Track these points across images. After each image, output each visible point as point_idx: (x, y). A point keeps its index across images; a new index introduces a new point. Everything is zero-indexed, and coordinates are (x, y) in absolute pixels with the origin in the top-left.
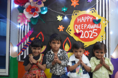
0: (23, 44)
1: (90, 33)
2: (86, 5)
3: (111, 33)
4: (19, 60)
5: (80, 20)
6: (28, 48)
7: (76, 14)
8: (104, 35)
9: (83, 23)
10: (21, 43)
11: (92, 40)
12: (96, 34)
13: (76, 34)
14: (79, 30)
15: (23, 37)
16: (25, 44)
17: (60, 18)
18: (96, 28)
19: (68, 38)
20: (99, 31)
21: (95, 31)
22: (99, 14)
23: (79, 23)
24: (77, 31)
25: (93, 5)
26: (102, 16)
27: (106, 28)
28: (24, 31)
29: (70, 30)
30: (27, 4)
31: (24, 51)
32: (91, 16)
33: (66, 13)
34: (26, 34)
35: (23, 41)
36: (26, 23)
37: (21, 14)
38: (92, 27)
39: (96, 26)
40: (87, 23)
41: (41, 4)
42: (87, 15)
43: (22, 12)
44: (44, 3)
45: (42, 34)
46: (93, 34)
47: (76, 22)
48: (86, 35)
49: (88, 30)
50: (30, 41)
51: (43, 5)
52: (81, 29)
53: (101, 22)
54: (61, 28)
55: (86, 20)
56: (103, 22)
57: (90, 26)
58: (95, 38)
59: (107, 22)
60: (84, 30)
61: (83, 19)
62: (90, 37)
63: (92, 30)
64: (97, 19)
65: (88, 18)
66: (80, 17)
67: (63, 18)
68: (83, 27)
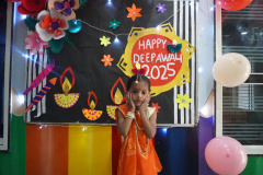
0: (34, 89)
1: (162, 70)
2: (154, 17)
3: (200, 70)
4: (29, 120)
5: (144, 46)
6: (44, 99)
7: (136, 34)
8: (188, 73)
9: (149, 50)
10: (31, 89)
11: (164, 82)
12: (172, 72)
13: (135, 71)
14: (142, 64)
15: (34, 77)
16: (40, 89)
17: (105, 41)
18: (172, 61)
19: (120, 79)
20: (177, 66)
21: (170, 67)
22: (178, 34)
23: (141, 51)
24: (138, 67)
25: (167, 18)
26: (184, 38)
27: (190, 61)
28: (37, 66)
29: (125, 64)
30: (43, 13)
31: (36, 104)
32: (164, 38)
33: (116, 31)
34: (40, 71)
35: (35, 84)
36: (41, 50)
37: (30, 33)
38: (165, 59)
39: (172, 57)
40: (157, 50)
41: (70, 13)
42: (155, 36)
43: (33, 29)
44: (76, 11)
45: (71, 71)
46: (168, 72)
47: (135, 50)
48: (155, 74)
49: (159, 64)
50: (48, 84)
51: (73, 16)
52: (146, 63)
53: (182, 50)
54: (107, 60)
55: (155, 45)
56: (185, 50)
57: (162, 57)
58: (171, 79)
59: (192, 50)
60: (151, 65)
61: (149, 44)
62: (162, 78)
63: (165, 63)
64: (175, 43)
65: (158, 42)
66: (144, 39)
67: (112, 40)
68: (150, 59)
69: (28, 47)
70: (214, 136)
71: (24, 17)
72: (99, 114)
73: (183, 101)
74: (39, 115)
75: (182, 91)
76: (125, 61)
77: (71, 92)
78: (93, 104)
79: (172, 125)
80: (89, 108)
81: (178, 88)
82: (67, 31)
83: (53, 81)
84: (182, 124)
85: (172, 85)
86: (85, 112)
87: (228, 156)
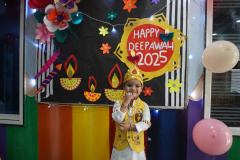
0: (44, 74)
1: (155, 57)
2: (149, 7)
3: (190, 57)
4: (39, 100)
5: (138, 35)
6: (51, 82)
7: (131, 24)
8: (179, 61)
9: (143, 39)
10: (41, 74)
11: (157, 68)
12: (164, 59)
13: (130, 58)
14: (136, 52)
15: (43, 64)
16: (48, 74)
17: (103, 31)
18: (164, 49)
19: (117, 65)
20: (169, 53)
21: (163, 54)
22: (170, 24)
23: (137, 40)
24: (133, 54)
25: (160, 9)
26: (176, 27)
27: (181, 48)
28: (46, 54)
29: (121, 52)
30: (50, 7)
31: (45, 87)
32: (157, 28)
33: (114, 21)
34: (48, 58)
35: (44, 69)
36: (49, 40)
37: (39, 25)
38: (158, 47)
39: (164, 45)
40: (150, 39)
41: (73, 7)
42: (149, 26)
43: (42, 21)
44: (78, 5)
45: (74, 58)
46: (160, 59)
47: (131, 39)
48: (148, 60)
49: (152, 51)
50: (55, 69)
51: (76, 8)
52: (140, 51)
53: (174, 39)
54: (105, 48)
55: (149, 34)
56: (177, 38)
57: (154, 46)
58: (163, 65)
59: (184, 38)
60: (144, 52)
61: (143, 33)
62: (155, 64)
63: (158, 51)
64: (167, 32)
65: (151, 31)
66: (138, 29)
67: (110, 30)
68: (143, 47)
69: (38, 37)
70: (202, 117)
71: (34, 11)
72: (98, 96)
73: (174, 85)
74: (48, 96)
75: (173, 77)
76: (121, 49)
77: (74, 76)
78: (93, 87)
79: (163, 107)
80: (89, 91)
81: (170, 73)
82: (70, 23)
83: (59, 67)
84: (173, 107)
85: (164, 71)
86: (86, 94)
87: (213, 137)
